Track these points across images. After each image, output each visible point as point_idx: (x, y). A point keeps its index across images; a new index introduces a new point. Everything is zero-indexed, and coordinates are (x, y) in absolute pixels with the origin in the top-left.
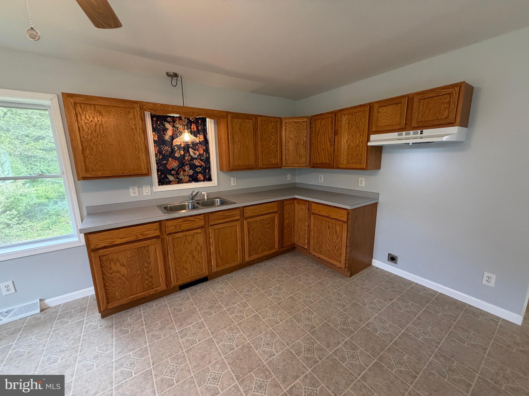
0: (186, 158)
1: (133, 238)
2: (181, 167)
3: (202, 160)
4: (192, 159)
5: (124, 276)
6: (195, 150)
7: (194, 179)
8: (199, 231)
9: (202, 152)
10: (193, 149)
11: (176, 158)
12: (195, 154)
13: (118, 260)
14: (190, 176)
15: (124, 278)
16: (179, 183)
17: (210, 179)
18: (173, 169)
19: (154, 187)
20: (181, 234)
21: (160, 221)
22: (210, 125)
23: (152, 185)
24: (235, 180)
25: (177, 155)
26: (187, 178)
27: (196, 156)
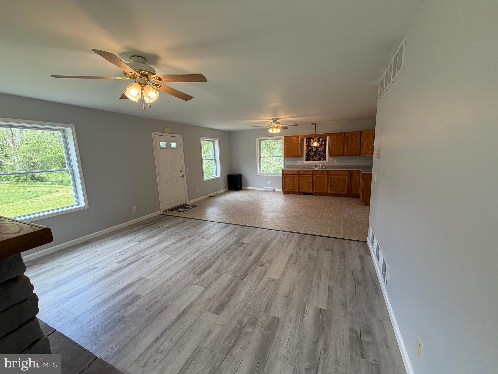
0: (317, 151)
1: (292, 174)
2: (315, 155)
3: (323, 152)
4: (319, 151)
5: (288, 183)
6: (321, 148)
7: (319, 159)
8: (310, 176)
9: (323, 149)
10: (320, 148)
11: (313, 151)
12: (320, 149)
13: (288, 179)
14: (318, 158)
15: (288, 184)
16: (313, 160)
17: (325, 160)
18: (312, 155)
19: (304, 161)
20: (304, 175)
21: (299, 170)
22: (328, 139)
23: (303, 160)
24: (337, 161)
25: (314, 150)
26: (317, 159)
27: (321, 150)
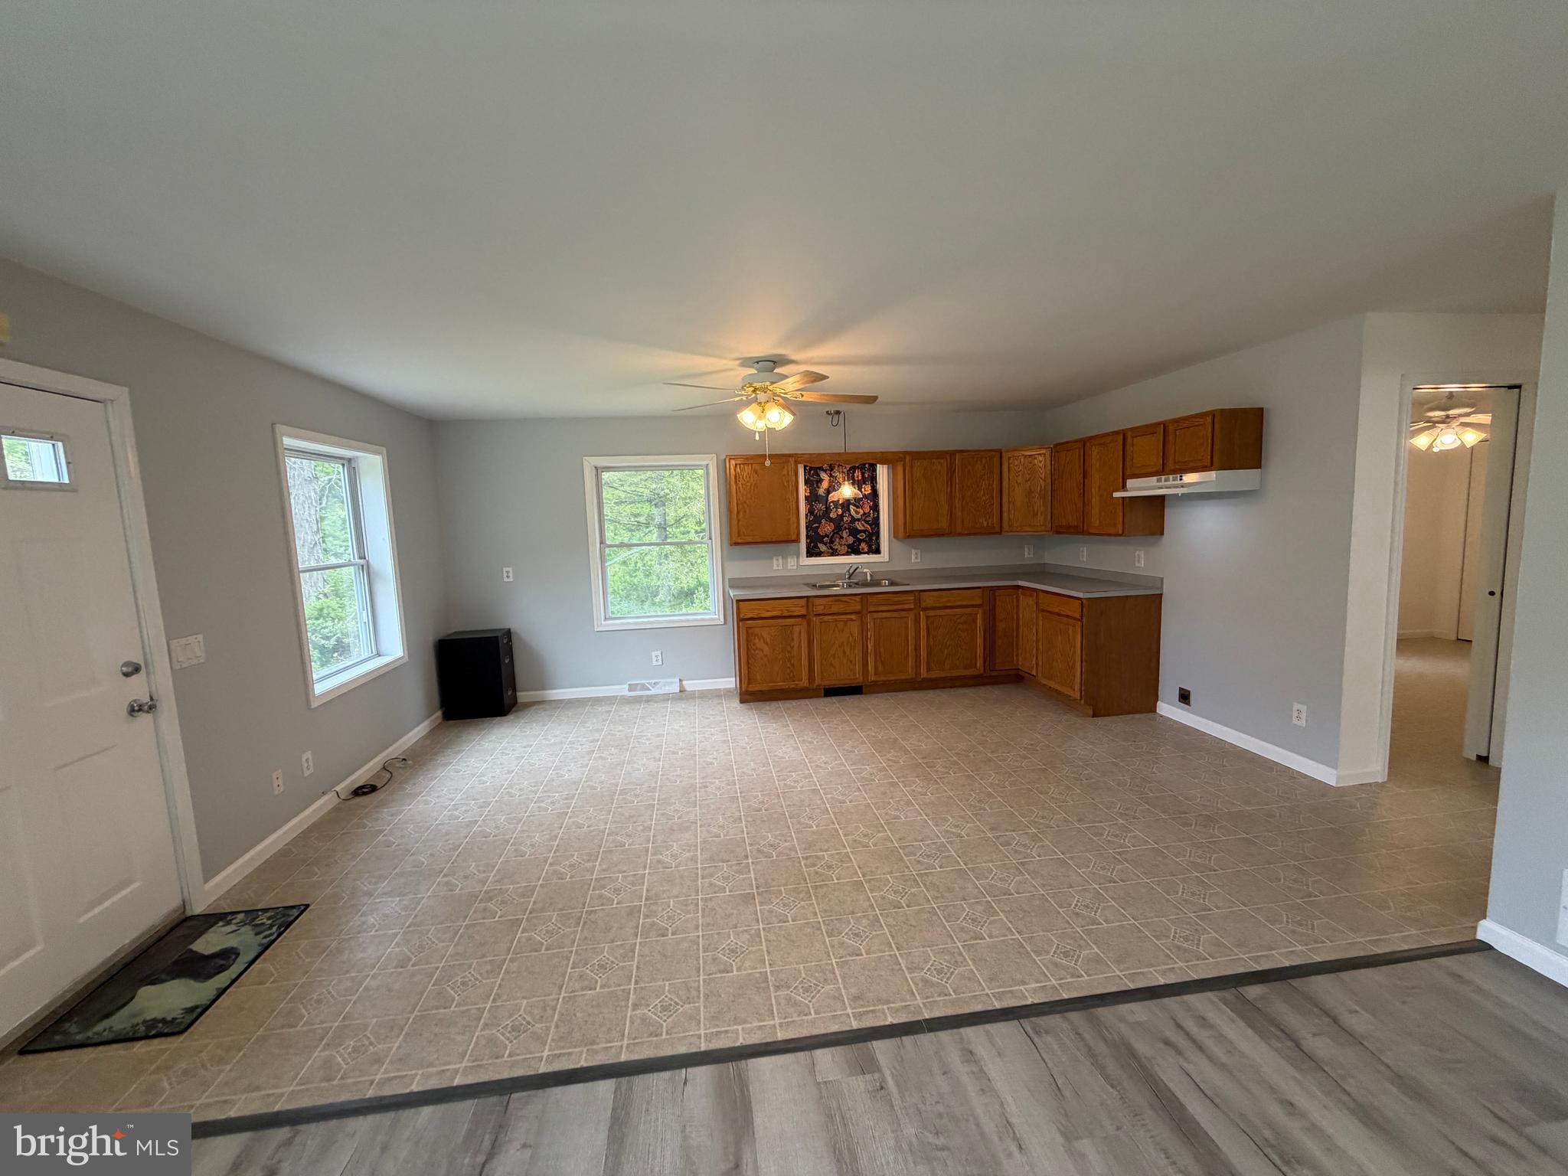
0: (845, 519)
1: (778, 613)
2: (837, 533)
3: (867, 522)
4: (854, 520)
5: (766, 656)
6: (858, 507)
7: (854, 550)
9: (867, 510)
10: (855, 505)
11: (831, 520)
12: (857, 513)
13: (762, 636)
14: (849, 546)
15: (765, 659)
16: (832, 555)
17: (877, 551)
18: (827, 536)
19: (801, 560)
20: (830, 617)
21: (807, 597)
22: (882, 472)
23: (798, 557)
24: (919, 555)
25: (833, 515)
26: (844, 549)
27: (859, 516)
